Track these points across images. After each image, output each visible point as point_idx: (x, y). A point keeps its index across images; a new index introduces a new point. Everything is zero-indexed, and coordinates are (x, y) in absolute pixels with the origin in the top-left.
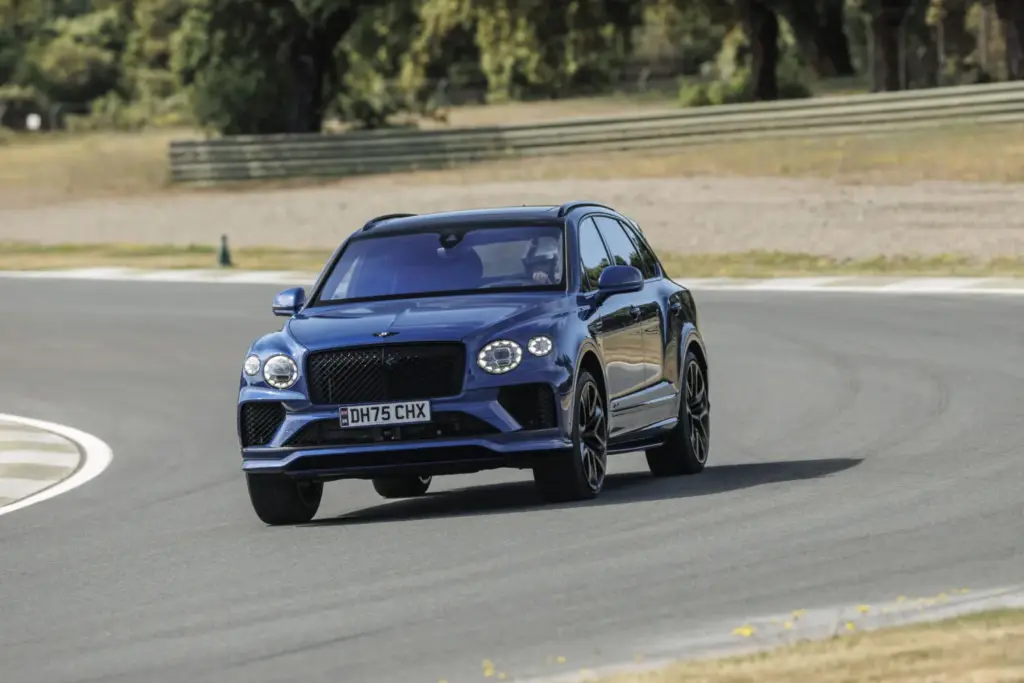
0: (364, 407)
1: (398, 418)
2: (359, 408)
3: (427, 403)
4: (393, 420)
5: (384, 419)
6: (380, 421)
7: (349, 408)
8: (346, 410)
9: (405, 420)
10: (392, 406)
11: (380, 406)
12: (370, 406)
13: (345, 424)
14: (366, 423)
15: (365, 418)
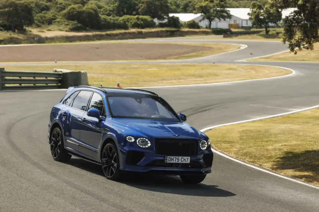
0: (173, 157)
1: (181, 161)
2: (171, 157)
3: (189, 158)
4: (180, 162)
5: (177, 161)
6: (176, 162)
7: (168, 157)
8: (167, 157)
9: (183, 162)
10: (180, 157)
11: (177, 157)
12: (174, 157)
13: (166, 162)
14: (172, 162)
15: (172, 160)
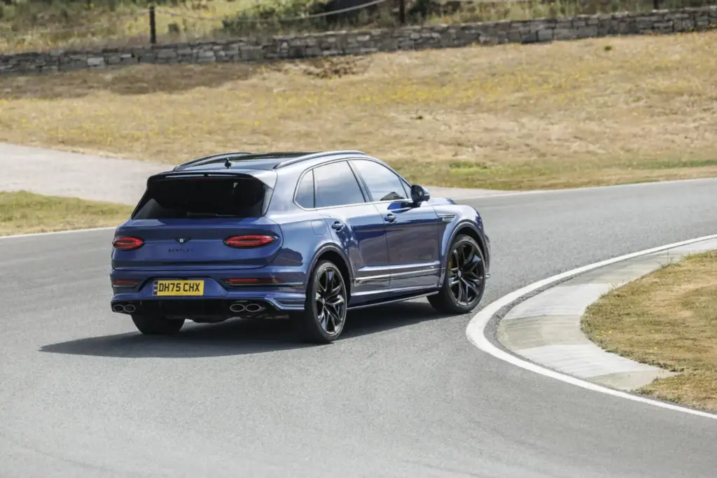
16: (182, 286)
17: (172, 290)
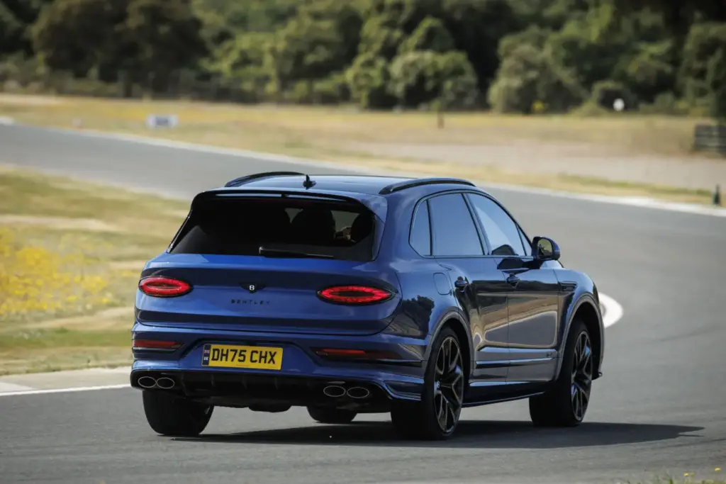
16: (248, 355)
17: (232, 360)
